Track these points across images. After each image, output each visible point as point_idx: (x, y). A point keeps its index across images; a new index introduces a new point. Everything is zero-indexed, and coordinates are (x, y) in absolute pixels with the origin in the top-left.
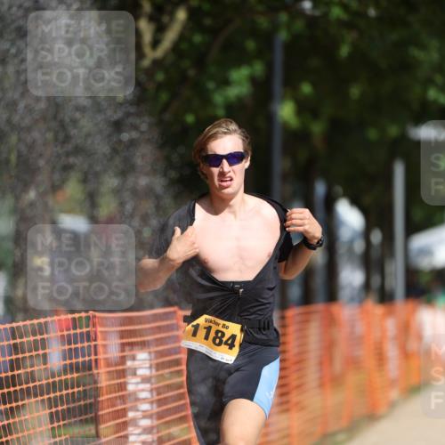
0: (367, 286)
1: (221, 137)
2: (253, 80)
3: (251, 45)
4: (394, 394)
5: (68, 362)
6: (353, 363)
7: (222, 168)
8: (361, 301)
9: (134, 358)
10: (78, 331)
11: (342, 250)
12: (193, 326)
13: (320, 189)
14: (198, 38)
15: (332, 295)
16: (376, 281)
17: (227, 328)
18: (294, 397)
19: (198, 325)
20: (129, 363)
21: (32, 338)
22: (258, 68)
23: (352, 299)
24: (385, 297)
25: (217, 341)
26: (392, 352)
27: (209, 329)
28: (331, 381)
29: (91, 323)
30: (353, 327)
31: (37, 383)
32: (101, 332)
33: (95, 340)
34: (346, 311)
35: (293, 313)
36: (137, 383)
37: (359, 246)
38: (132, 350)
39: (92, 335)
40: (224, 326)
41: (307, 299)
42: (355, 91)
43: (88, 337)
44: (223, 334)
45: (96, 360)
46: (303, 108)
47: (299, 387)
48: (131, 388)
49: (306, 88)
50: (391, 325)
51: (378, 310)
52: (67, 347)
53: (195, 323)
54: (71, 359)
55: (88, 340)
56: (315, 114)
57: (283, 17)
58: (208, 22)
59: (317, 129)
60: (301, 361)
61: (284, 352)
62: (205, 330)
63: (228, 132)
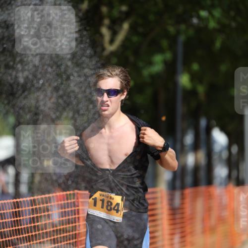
0: (229, 176)
1: (105, 79)
2: (165, 63)
3: (165, 43)
4: (244, 237)
5: (64, 218)
6: (221, 220)
10: (69, 201)
11: (215, 157)
12: (93, 199)
13: (203, 123)
14: (135, 39)
15: (210, 181)
16: (235, 174)
17: (113, 199)
19: (96, 198)
22: (168, 55)
23: (221, 184)
24: (239, 183)
25: (109, 208)
27: (103, 201)
28: (209, 230)
29: (76, 197)
30: (221, 199)
31: (48, 230)
32: (82, 202)
33: (78, 206)
34: (217, 190)
35: (188, 191)
37: (225, 155)
39: (76, 204)
40: (111, 198)
41: (196, 183)
43: (74, 205)
44: (111, 204)
45: (79, 218)
46: (194, 78)
47: (191, 232)
49: (195, 67)
52: (61, 210)
55: (74, 206)
56: (201, 82)
57: (183, 27)
58: (141, 30)
59: (201, 89)
60: (192, 218)
61: (183, 213)
62: (101, 202)
63: (111, 76)
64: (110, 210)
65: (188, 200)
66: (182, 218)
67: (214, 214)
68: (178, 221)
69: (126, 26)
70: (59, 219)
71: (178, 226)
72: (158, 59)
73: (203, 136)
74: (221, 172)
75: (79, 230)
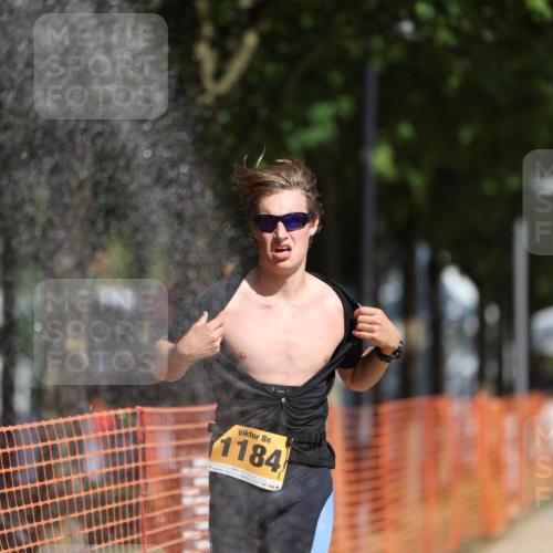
0: (481, 376)
1: (277, 193)
2: (338, 120)
3: (337, 78)
4: (514, 510)
5: (111, 469)
6: (463, 471)
7: (277, 234)
8: (473, 394)
9: (190, 464)
10: (123, 430)
11: (449, 332)
12: (222, 441)
13: (423, 255)
14: (271, 69)
15: (437, 386)
16: (492, 368)
17: (269, 440)
18: (390, 514)
19: (229, 439)
20: (185, 471)
21: (67, 440)
22: (345, 106)
23: (462, 392)
24: (503, 389)
25: (257, 460)
26: (511, 457)
27: (244, 445)
28: (436, 494)
29: (138, 421)
30: (463, 426)
31: (75, 496)
32: (151, 432)
33: (143, 442)
34: (454, 407)
35: (389, 408)
36: (195, 496)
37: (471, 327)
38: (188, 454)
39: (140, 437)
40: (264, 439)
41: (406, 391)
42: (466, 134)
43: (135, 438)
44: (264, 450)
45: (144, 467)
46: (402, 155)
47: (396, 500)
48: (187, 501)
49: (405, 130)
50: (510, 424)
51: (493, 405)
52: (103, 452)
53: (224, 437)
54: (114, 465)
55: (135, 442)
56: (417, 165)
57: (377, 42)
58: (284, 48)
59: (417, 180)
60: (398, 469)
61: (377, 457)
62: (239, 447)
63: (288, 186)
64: (259, 465)
65: (388, 429)
66: (377, 468)
67: (447, 459)
68: (366, 475)
69: (251, 40)
70: (99, 471)
71: (366, 486)
72: (323, 112)
73: (422, 286)
74: (462, 364)
75: (145, 496)
